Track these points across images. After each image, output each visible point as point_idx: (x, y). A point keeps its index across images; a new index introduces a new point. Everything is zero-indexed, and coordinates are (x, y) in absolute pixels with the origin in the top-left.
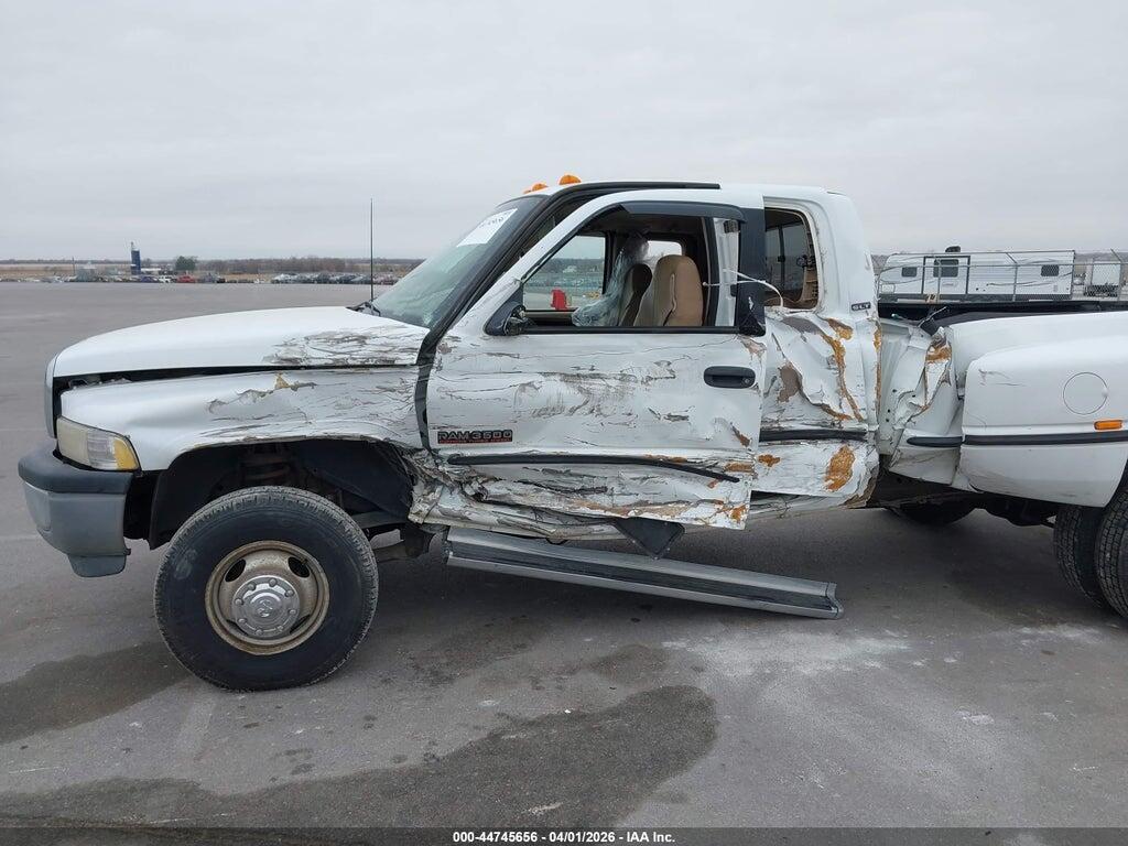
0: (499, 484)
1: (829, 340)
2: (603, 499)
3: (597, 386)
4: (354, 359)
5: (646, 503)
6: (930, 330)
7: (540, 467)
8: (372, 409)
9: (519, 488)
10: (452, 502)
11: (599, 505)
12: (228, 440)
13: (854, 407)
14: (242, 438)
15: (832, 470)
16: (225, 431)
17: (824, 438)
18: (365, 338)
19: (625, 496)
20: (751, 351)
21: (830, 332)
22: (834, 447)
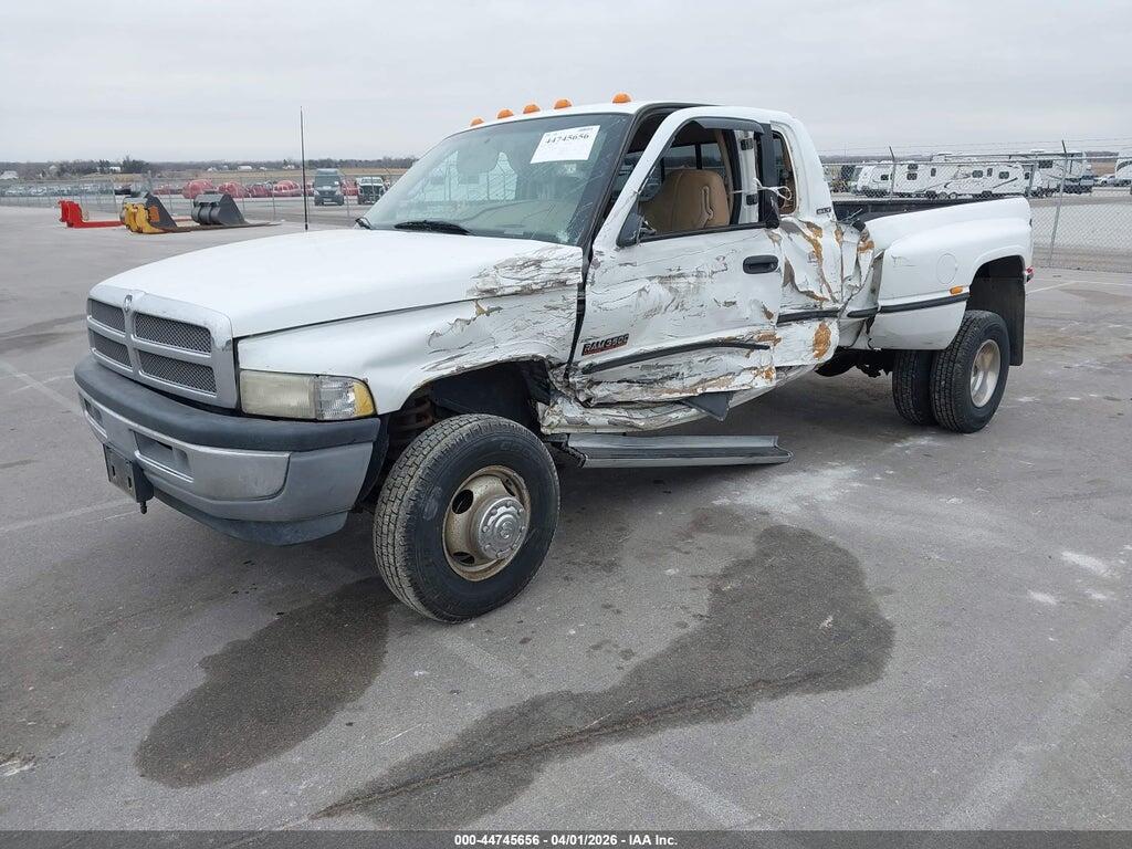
0: (600, 387)
1: (810, 240)
2: (675, 384)
3: (681, 284)
4: (536, 284)
5: (705, 380)
6: (860, 227)
7: (639, 364)
8: (539, 328)
9: (615, 388)
10: (572, 411)
11: (674, 389)
12: (446, 372)
13: (830, 291)
14: (454, 369)
15: (817, 343)
16: (439, 363)
17: (807, 319)
18: (540, 261)
19: (693, 376)
20: (774, 241)
21: (808, 232)
22: (815, 325)
